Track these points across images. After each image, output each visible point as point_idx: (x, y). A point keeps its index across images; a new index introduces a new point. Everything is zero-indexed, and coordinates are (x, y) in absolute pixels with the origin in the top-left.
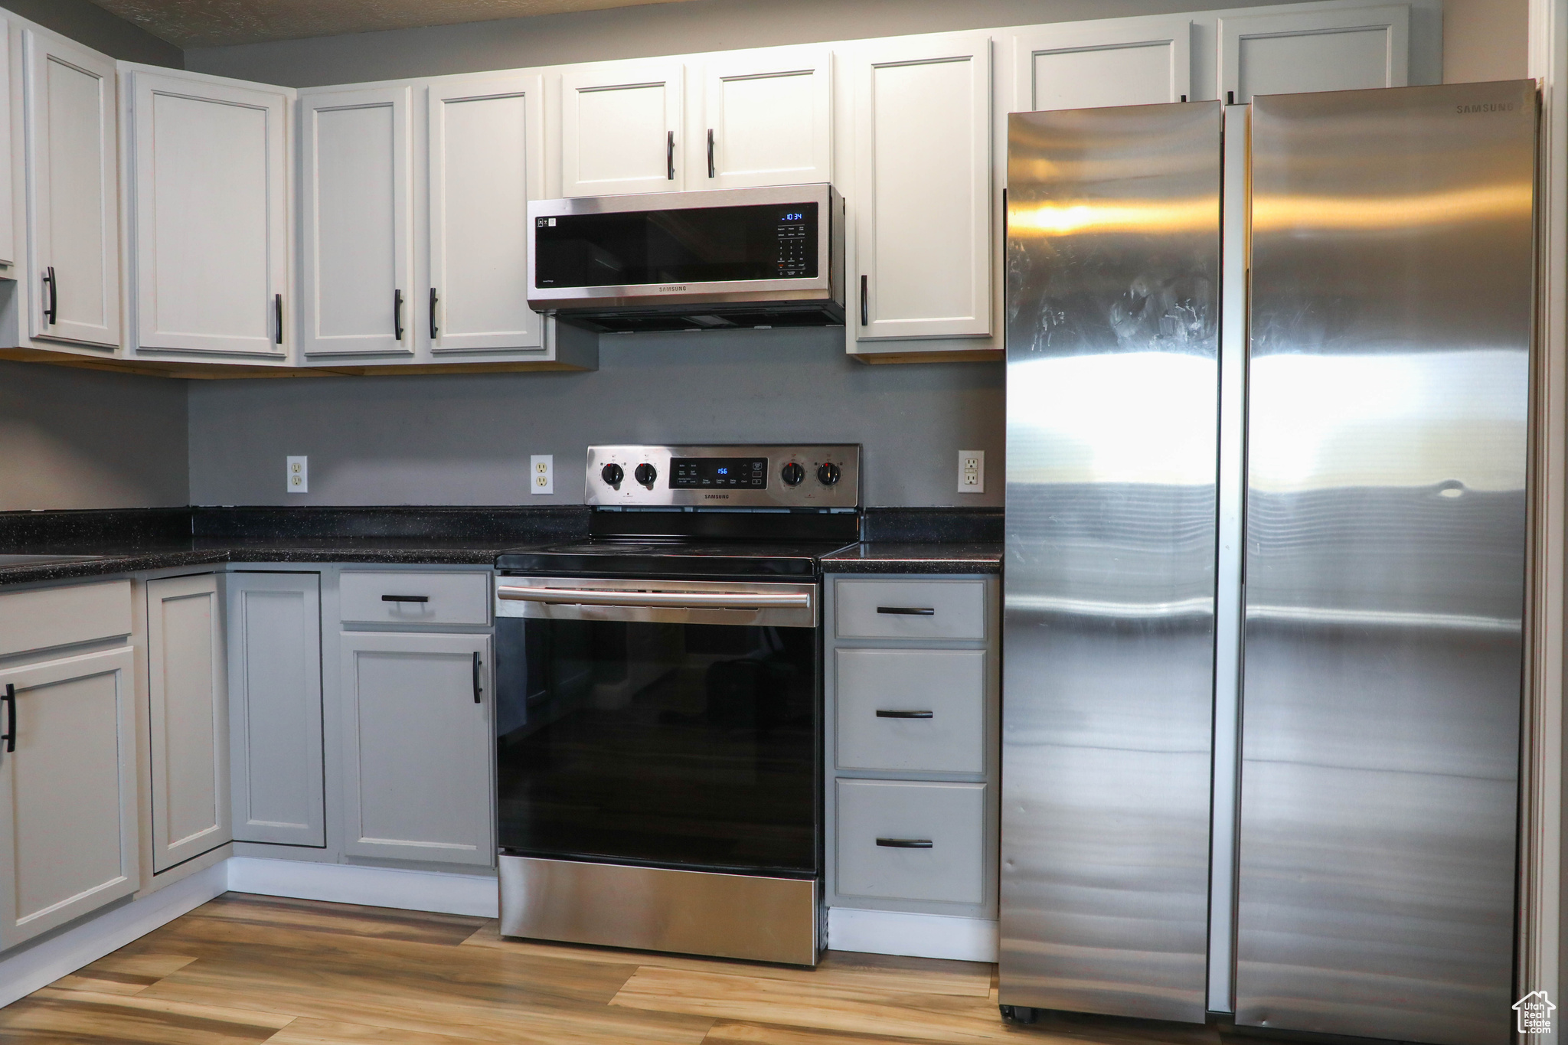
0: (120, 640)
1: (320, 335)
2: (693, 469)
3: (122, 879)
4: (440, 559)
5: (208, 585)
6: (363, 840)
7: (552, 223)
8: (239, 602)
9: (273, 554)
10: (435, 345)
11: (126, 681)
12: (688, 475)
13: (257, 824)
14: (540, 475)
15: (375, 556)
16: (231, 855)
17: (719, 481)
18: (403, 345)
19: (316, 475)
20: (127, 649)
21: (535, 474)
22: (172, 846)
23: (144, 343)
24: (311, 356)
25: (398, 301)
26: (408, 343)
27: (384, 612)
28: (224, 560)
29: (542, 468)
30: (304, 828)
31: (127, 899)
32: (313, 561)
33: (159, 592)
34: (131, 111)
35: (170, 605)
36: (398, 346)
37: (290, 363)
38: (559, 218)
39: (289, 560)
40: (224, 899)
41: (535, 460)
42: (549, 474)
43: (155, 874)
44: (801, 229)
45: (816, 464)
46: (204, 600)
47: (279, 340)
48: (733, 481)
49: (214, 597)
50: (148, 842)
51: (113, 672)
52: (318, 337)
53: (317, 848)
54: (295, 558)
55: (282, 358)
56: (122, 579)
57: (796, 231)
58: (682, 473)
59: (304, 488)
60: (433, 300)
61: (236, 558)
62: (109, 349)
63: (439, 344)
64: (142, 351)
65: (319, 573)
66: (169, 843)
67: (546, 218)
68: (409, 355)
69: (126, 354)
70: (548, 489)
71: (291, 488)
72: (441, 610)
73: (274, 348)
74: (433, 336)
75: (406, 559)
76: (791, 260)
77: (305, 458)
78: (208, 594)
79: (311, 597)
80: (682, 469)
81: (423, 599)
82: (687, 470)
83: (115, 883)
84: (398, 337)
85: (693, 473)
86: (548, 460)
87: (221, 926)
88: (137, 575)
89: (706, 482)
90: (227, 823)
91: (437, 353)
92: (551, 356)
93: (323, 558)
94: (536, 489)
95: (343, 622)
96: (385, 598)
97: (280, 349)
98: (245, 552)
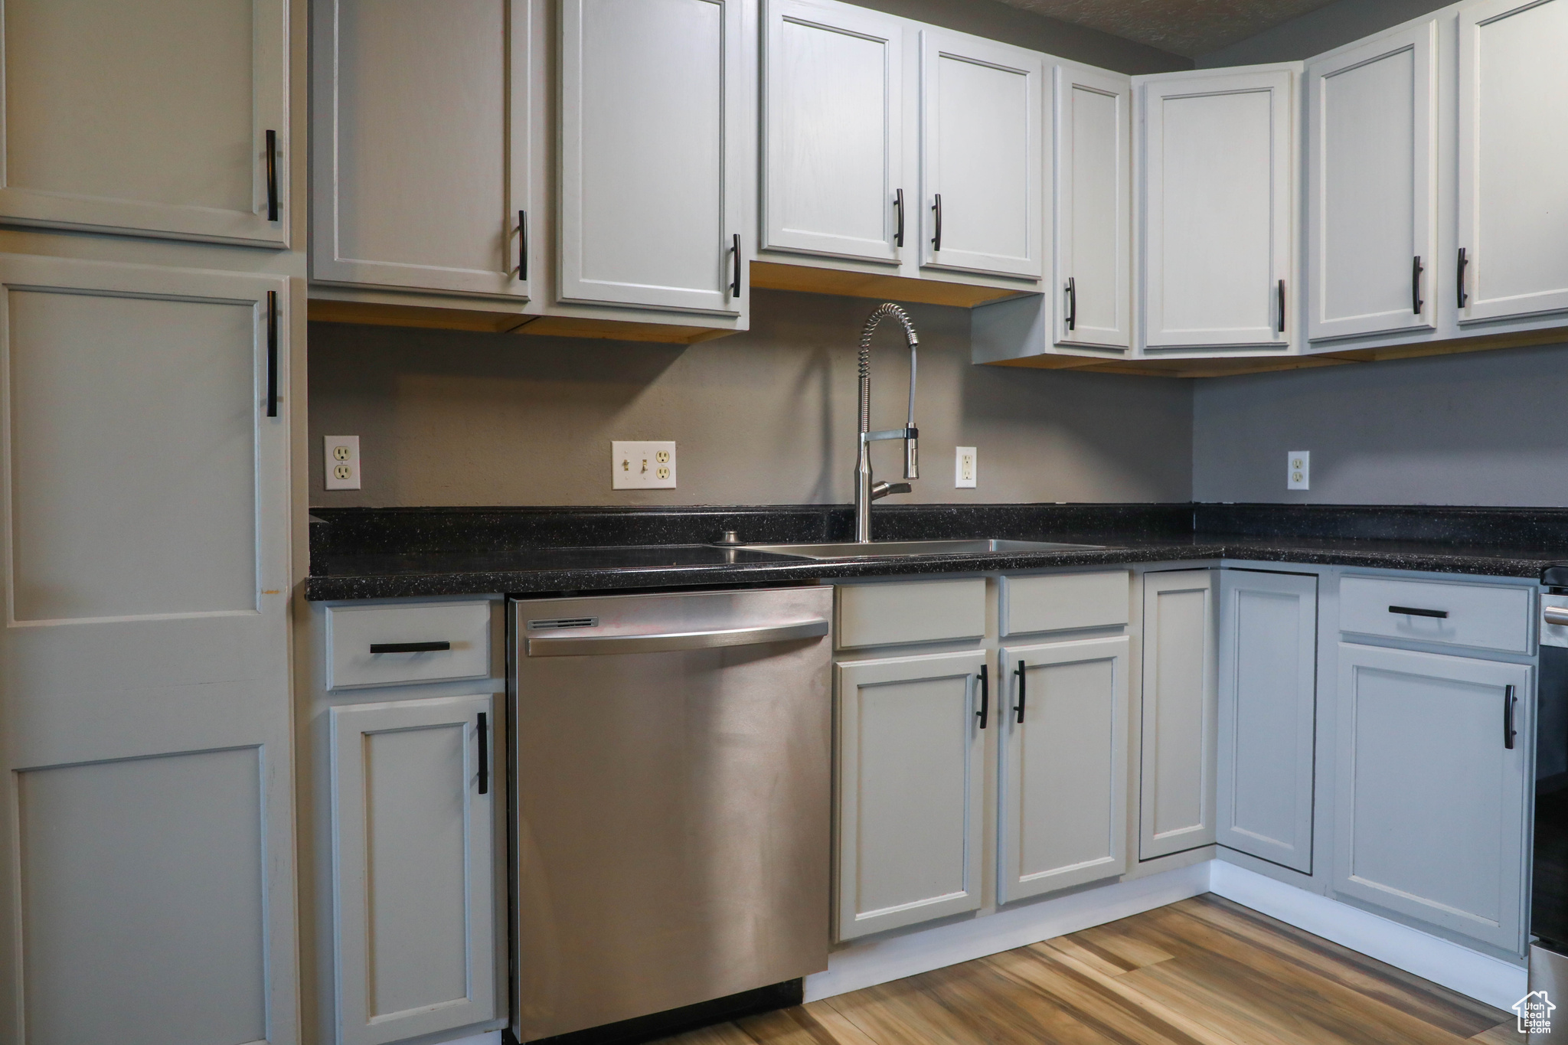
0: (1117, 629)
1: (1326, 319)
3: (1109, 859)
4: (1466, 569)
5: (1203, 580)
6: (1355, 879)
8: (1232, 601)
9: (1267, 553)
10: (1463, 315)
11: (1121, 667)
13: (1239, 832)
15: (1382, 560)
16: (1214, 856)
18: (1422, 319)
19: (1318, 472)
20: (1123, 638)
22: (1158, 836)
23: (1152, 342)
24: (1315, 343)
25: (1417, 269)
26: (1429, 316)
28: (1218, 556)
30: (1291, 850)
31: (1113, 880)
32: (1311, 562)
33: (1157, 584)
34: (1143, 121)
35: (1164, 598)
36: (1416, 321)
37: (1293, 351)
39: (1285, 560)
40: (1204, 899)
43: (1140, 861)
46: (1198, 596)
47: (1282, 328)
49: (1208, 594)
50: (1135, 829)
51: (1110, 659)
52: (1323, 321)
53: (1304, 874)
54: (1292, 558)
55: (1284, 347)
56: (1122, 569)
59: (1305, 485)
60: (1462, 262)
61: (1231, 555)
62: (1120, 350)
63: (1468, 314)
64: (1149, 350)
65: (1317, 575)
66: (1155, 833)
68: (1430, 330)
69: (1135, 355)
71: (1292, 485)
72: (1462, 628)
73: (1276, 336)
74: (1461, 305)
75: (1420, 566)
77: (1307, 454)
78: (1202, 590)
79: (1307, 602)
81: (1442, 615)
83: (1103, 862)
84: (1417, 311)
87: (1199, 928)
88: (1135, 566)
90: (1211, 823)
91: (1465, 325)
93: (1322, 560)
95: (1341, 632)
96: (1393, 609)
97: (1282, 338)
98: (1239, 550)
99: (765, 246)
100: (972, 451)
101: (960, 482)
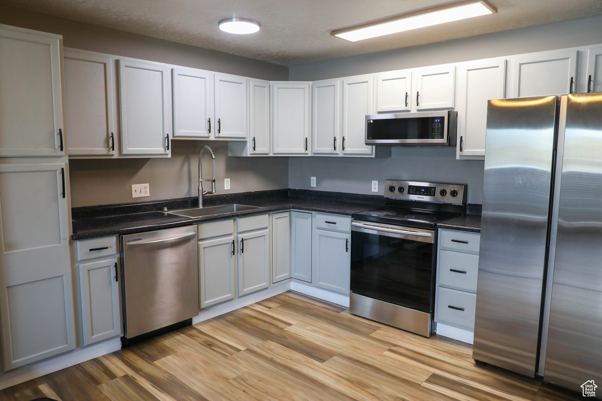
0: (266, 228)
2: (414, 189)
3: (265, 284)
4: (339, 213)
5: (287, 214)
6: (320, 283)
7: (372, 121)
8: (294, 218)
9: (301, 208)
10: (344, 152)
11: (267, 237)
12: (413, 191)
13: (296, 275)
14: (374, 186)
15: (324, 211)
16: (291, 281)
17: (421, 193)
18: (336, 152)
19: (318, 182)
20: (267, 230)
21: (373, 186)
22: (277, 277)
23: (275, 152)
24: (315, 154)
25: (335, 140)
27: (326, 225)
28: (290, 208)
29: (375, 184)
30: (307, 278)
31: (266, 288)
32: (310, 211)
33: (276, 216)
34: (273, 93)
35: (277, 219)
36: (335, 152)
37: (309, 155)
39: (305, 210)
40: (289, 291)
41: (373, 182)
42: (377, 186)
43: (273, 283)
44: (439, 124)
45: (450, 190)
46: (286, 218)
47: (306, 150)
48: (425, 194)
49: (288, 217)
50: (271, 275)
51: (264, 236)
52: (316, 149)
53: (310, 283)
54: (306, 210)
55: (307, 154)
56: (267, 214)
57: (438, 125)
58: (411, 190)
59: (315, 186)
60: (344, 140)
61: (293, 208)
62: (267, 154)
63: (345, 152)
64: (274, 154)
65: (312, 213)
66: (276, 276)
67: (370, 120)
68: (338, 154)
69: (271, 155)
70: (376, 191)
71: (312, 185)
72: (339, 226)
73: (305, 152)
74: (343, 150)
75: (331, 212)
76: (436, 134)
77: (315, 177)
78: (287, 217)
79: (310, 219)
80: (411, 189)
81: (335, 223)
82: (413, 189)
83: (264, 284)
84: (335, 150)
85: (414, 190)
86: (377, 182)
87: (287, 298)
88: (270, 213)
89: (418, 193)
90: (290, 273)
91: (345, 154)
92: (374, 156)
93: (312, 210)
94: (373, 190)
95: (317, 227)
96: (326, 222)
97: (307, 152)
98: (295, 207)
99: (175, 136)
100: (229, 180)
101: (226, 188)
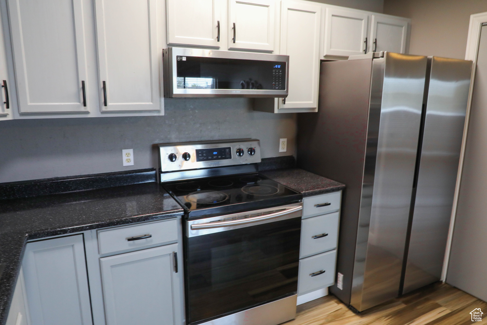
1: (30, 102)
2: (204, 153)
7: (184, 59)
12: (203, 156)
14: (127, 158)
17: (215, 157)
18: (87, 109)
21: (125, 158)
24: (23, 114)
27: (128, 246)
29: (128, 155)
38: (187, 57)
41: (125, 152)
42: (132, 157)
44: (281, 71)
45: (247, 148)
47: (7, 107)
48: (220, 157)
52: (29, 105)
57: (279, 72)
58: (200, 155)
60: (105, 87)
63: (108, 108)
65: (82, 234)
67: (182, 57)
70: (132, 163)
73: (5, 111)
74: (105, 105)
76: (277, 83)
79: (79, 247)
80: (200, 153)
82: (202, 153)
84: (84, 105)
85: (204, 155)
86: (131, 151)
89: (210, 158)
92: (162, 114)
94: (125, 164)
96: (129, 240)
97: (7, 112)
